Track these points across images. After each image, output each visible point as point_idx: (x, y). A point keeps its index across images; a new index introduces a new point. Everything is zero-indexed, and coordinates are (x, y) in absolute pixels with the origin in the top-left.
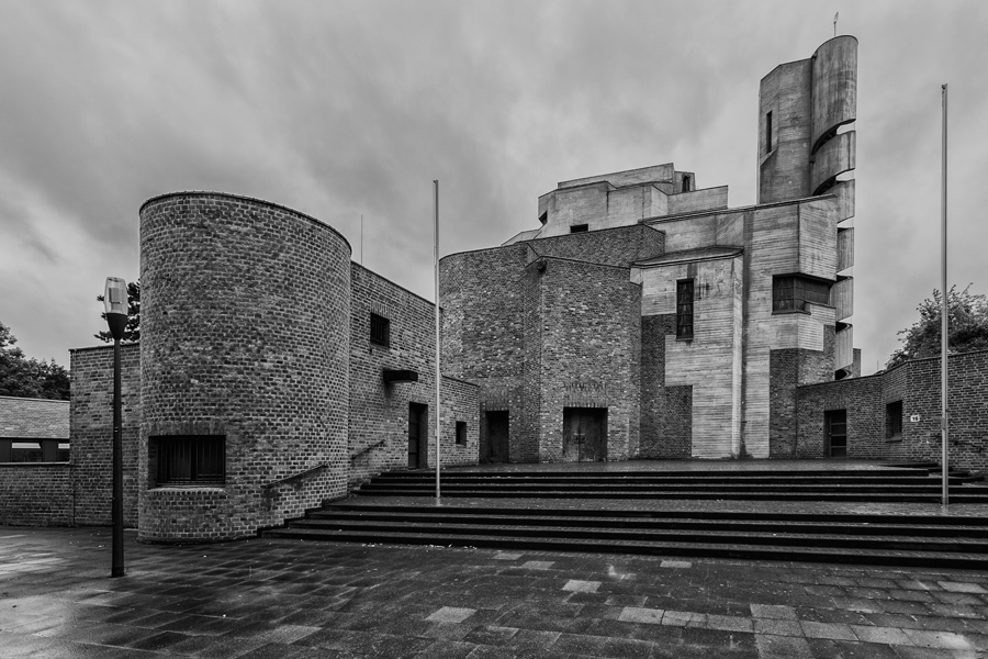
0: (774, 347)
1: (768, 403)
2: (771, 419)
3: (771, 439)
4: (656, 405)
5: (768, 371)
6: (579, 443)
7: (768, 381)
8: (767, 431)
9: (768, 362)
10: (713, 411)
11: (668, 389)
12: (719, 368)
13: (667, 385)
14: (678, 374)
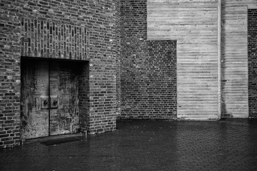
0: (252, 7)
1: (246, 63)
2: (249, 79)
3: (250, 99)
4: (138, 60)
5: (246, 30)
6: (49, 109)
7: (245, 40)
8: (246, 90)
9: (246, 21)
10: (199, 69)
11: (150, 43)
12: (203, 23)
13: (149, 38)
14: (162, 27)
